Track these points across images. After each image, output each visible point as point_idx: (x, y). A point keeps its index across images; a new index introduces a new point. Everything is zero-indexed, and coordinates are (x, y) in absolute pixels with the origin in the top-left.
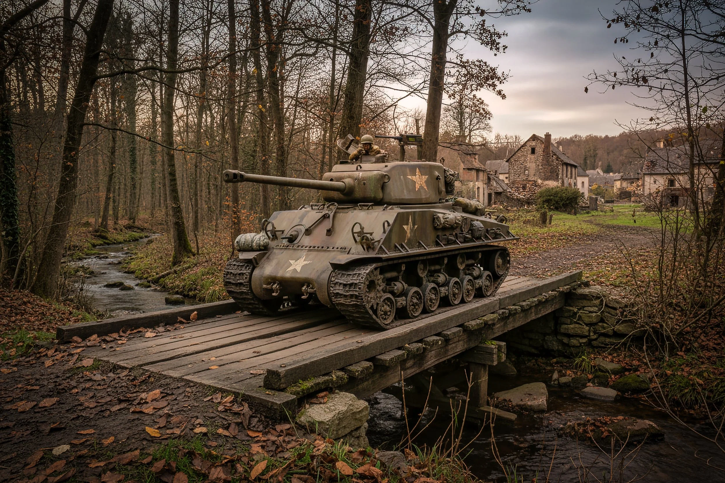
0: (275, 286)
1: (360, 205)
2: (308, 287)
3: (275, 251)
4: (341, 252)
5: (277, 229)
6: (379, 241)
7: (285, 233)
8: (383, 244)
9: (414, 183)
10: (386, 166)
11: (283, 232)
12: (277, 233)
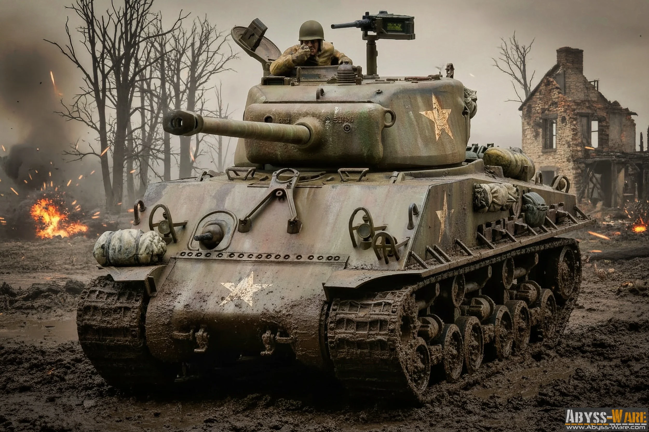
0: (200, 333)
1: (343, 172)
2: (273, 332)
3: (180, 264)
4: (331, 264)
5: (174, 221)
6: (406, 244)
7: (191, 228)
8: (412, 249)
9: (432, 123)
10: (379, 93)
11: (184, 225)
12: (176, 228)
